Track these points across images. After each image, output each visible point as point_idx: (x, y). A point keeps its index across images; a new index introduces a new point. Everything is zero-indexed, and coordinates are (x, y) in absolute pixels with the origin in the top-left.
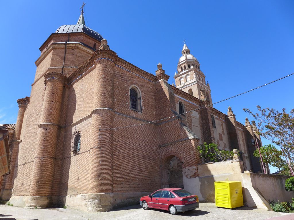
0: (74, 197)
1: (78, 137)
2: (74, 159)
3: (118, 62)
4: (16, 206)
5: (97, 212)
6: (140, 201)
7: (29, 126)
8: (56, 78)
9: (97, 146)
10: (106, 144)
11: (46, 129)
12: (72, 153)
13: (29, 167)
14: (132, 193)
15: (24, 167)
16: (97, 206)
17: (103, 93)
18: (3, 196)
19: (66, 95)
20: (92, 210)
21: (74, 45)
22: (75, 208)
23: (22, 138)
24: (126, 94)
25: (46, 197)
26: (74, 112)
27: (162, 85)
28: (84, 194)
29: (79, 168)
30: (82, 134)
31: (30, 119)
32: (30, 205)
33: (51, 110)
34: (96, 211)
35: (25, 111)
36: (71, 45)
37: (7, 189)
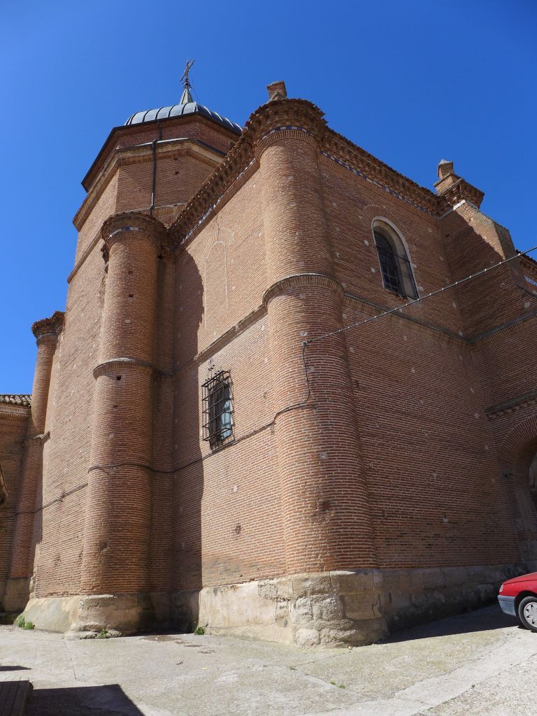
0: (231, 592)
1: (221, 391)
2: (214, 467)
3: (328, 146)
4: (42, 630)
5: (338, 646)
6: (499, 596)
7: (67, 387)
8: (137, 229)
9: (302, 399)
10: (333, 393)
11: (119, 378)
12: (205, 447)
13: (73, 506)
14: (437, 570)
15: (59, 509)
16: (332, 622)
17: (296, 228)
18: (7, 598)
19: (169, 279)
20: (315, 640)
21: (178, 147)
22: (238, 632)
23: (49, 426)
24: (366, 242)
25: (134, 595)
26: (200, 319)
27: (466, 218)
28: (266, 581)
29: (235, 490)
30: (235, 378)
31: (69, 368)
32: (83, 624)
33: (128, 321)
34: (333, 644)
35: (53, 354)
36: (170, 148)
37: (17, 579)
